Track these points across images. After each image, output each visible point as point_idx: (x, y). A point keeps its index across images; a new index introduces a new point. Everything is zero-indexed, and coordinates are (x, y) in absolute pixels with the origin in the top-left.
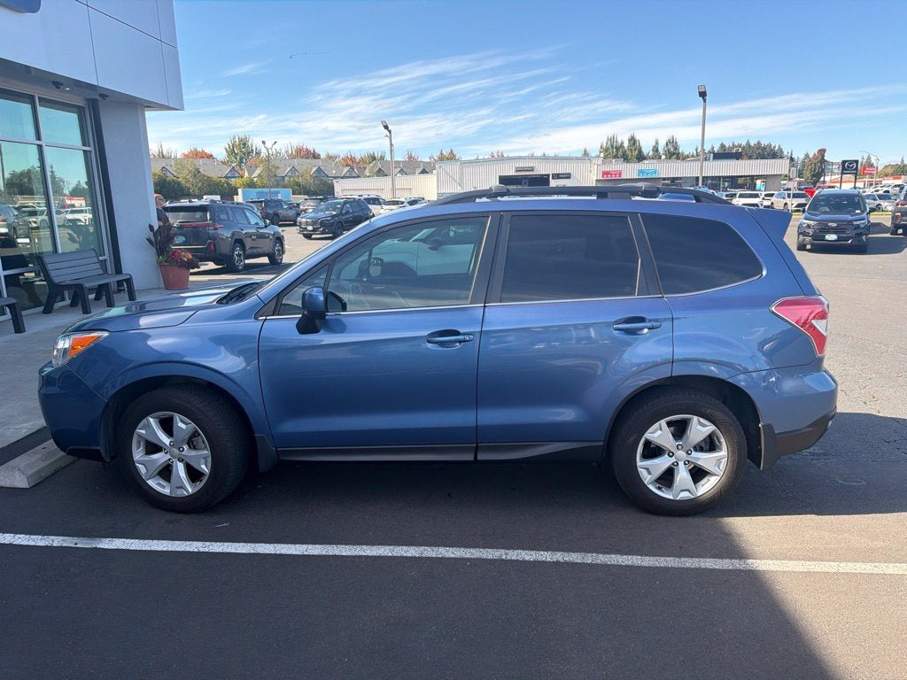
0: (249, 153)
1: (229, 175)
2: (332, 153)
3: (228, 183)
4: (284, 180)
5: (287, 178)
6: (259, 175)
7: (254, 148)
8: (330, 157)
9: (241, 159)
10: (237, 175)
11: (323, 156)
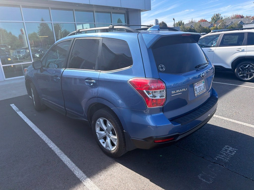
0: (219, 19)
1: (210, 26)
2: (248, 16)
3: (209, 29)
4: (228, 26)
5: (229, 26)
6: (220, 26)
7: (221, 17)
8: (247, 17)
9: (216, 21)
10: (212, 26)
11: (245, 17)
